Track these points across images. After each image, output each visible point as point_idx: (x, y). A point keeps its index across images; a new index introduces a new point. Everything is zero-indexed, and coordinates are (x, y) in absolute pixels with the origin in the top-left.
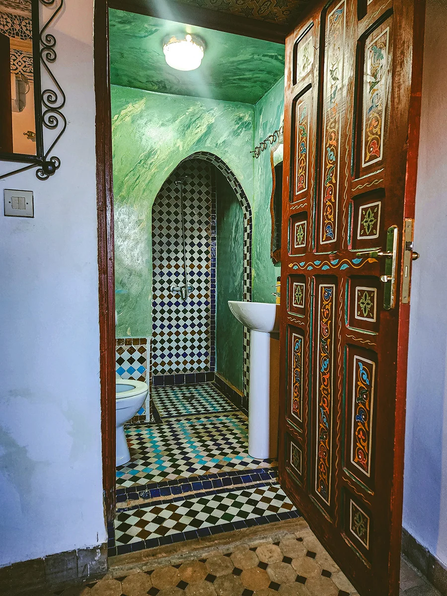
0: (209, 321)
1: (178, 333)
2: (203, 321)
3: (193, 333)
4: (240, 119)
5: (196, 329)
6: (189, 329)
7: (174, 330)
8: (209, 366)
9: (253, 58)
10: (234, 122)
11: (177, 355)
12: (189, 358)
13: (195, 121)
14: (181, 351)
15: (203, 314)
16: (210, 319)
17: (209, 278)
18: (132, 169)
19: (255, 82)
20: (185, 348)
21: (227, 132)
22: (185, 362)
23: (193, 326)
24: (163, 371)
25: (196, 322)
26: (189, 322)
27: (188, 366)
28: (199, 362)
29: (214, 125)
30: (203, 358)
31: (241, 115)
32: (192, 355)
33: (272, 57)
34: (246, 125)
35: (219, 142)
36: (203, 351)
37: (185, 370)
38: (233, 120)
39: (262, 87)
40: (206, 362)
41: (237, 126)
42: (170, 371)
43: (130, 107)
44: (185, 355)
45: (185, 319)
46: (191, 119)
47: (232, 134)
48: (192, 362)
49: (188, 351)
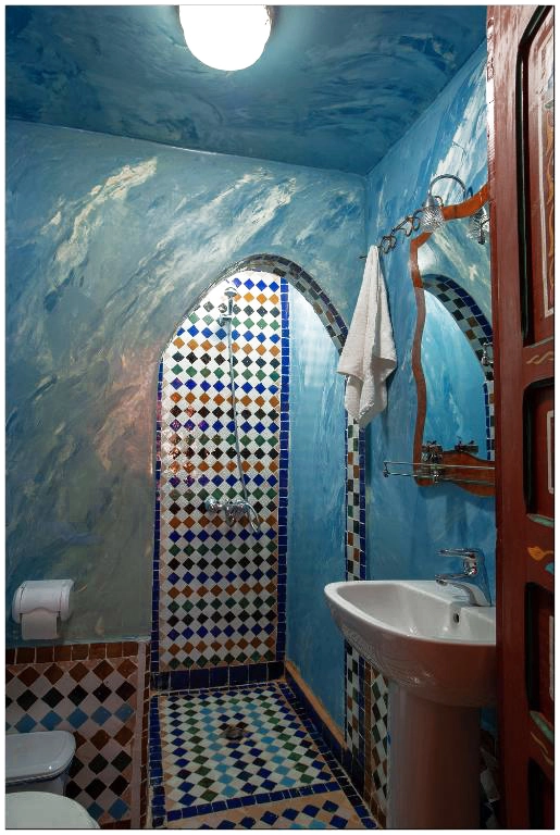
0: (276, 567)
1: (216, 591)
2: (265, 567)
3: (245, 589)
4: (340, 199)
5: (251, 582)
6: (237, 583)
7: (210, 584)
8: (274, 651)
9: (376, 49)
10: (327, 203)
11: (216, 632)
12: (236, 637)
13: (253, 199)
14: (222, 624)
15: (265, 553)
16: (277, 563)
17: (277, 487)
18: (121, 286)
19: (373, 119)
20: (230, 617)
21: (313, 222)
22: (230, 645)
23: (245, 576)
24: (188, 661)
25: (251, 568)
26: (237, 569)
27: (236, 652)
28: (256, 643)
29: (290, 209)
30: (263, 636)
31: (342, 193)
32: (243, 630)
33: (418, 44)
34: (351, 211)
35: (299, 238)
36: (264, 622)
37: (229, 658)
38: (325, 201)
39: (386, 132)
40: (268, 642)
41: (333, 212)
42: (202, 660)
43: (126, 171)
44: (229, 631)
45: (231, 563)
46: (245, 196)
47: (324, 225)
48: (243, 644)
49: (236, 624)
